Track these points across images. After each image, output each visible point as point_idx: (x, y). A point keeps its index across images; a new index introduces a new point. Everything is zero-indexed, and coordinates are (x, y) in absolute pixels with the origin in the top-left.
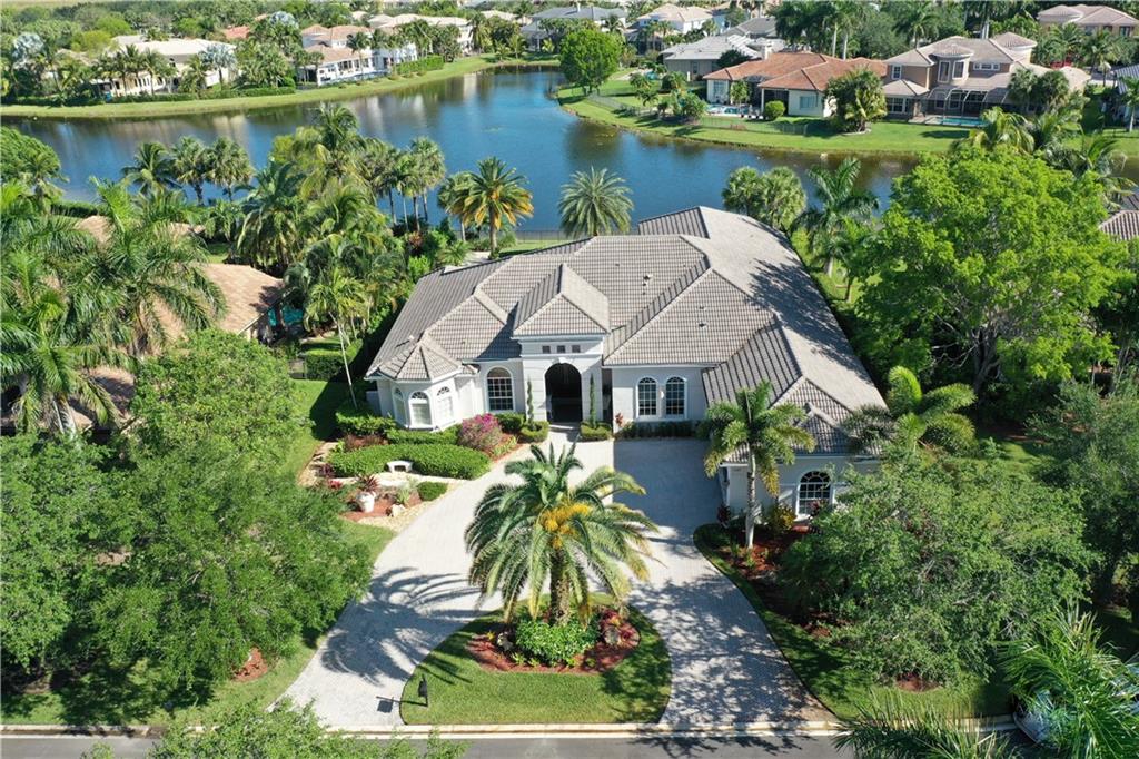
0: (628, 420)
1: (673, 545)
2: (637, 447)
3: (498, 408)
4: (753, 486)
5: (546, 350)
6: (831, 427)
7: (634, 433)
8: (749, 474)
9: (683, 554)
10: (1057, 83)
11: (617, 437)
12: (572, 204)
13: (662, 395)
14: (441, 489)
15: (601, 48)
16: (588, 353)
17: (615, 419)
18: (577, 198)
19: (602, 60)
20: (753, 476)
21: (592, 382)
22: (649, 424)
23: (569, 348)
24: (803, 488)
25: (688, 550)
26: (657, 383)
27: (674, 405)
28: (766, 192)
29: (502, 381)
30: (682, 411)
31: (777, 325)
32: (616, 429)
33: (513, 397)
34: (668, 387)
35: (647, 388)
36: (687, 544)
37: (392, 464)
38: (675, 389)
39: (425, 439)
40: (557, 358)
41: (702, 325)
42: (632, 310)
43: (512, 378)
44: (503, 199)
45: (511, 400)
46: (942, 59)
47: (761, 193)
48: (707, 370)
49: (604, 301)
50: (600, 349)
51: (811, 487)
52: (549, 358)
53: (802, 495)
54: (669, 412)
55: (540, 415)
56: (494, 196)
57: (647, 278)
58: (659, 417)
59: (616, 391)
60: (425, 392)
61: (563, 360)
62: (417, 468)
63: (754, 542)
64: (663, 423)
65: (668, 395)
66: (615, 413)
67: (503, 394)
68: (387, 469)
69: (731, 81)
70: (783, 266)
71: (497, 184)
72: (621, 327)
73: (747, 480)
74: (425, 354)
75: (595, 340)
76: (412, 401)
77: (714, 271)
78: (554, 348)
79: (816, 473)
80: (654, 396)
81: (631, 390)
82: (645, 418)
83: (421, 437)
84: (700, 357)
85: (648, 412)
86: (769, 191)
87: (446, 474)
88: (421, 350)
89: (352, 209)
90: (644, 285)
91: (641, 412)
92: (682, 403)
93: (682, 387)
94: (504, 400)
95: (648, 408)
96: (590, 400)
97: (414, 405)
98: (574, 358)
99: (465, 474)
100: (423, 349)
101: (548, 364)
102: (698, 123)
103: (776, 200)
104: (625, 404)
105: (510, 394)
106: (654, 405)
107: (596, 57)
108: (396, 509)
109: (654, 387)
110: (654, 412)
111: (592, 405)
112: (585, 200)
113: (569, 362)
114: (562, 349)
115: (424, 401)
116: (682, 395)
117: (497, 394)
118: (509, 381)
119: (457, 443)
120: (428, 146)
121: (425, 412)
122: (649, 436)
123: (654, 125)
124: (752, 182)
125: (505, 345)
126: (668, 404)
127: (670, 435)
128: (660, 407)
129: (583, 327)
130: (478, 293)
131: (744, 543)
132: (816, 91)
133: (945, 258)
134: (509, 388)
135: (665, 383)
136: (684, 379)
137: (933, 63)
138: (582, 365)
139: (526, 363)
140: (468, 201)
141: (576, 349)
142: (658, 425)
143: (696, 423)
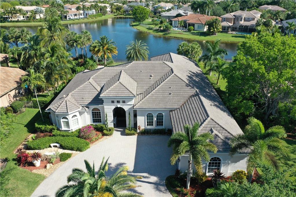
0: (142, 128)
1: (157, 185)
2: (145, 138)
3: (96, 122)
4: (191, 166)
5: (113, 102)
6: (222, 140)
7: (145, 132)
8: (189, 162)
9: (160, 191)
10: (270, 23)
11: (138, 134)
12: (129, 51)
13: (155, 119)
14: (69, 156)
15: (144, 11)
16: (128, 104)
17: (138, 127)
18: (131, 49)
19: (144, 14)
20: (191, 162)
21: (129, 114)
22: (150, 129)
23: (121, 101)
24: (210, 163)
25: (163, 188)
26: (153, 115)
27: (160, 122)
28: (190, 49)
29: (97, 113)
30: (162, 125)
31: (197, 95)
32: (138, 131)
33: (101, 118)
34: (158, 116)
35: (150, 117)
36: (163, 185)
37: (52, 145)
38: (160, 117)
39: (67, 135)
40: (117, 105)
41: (170, 94)
42: (146, 87)
43: (101, 111)
44: (108, 49)
45: (101, 119)
46: (237, 16)
47: (189, 50)
48: (172, 111)
49: (135, 84)
50: (132, 102)
51: (213, 163)
52: (114, 105)
53: (209, 166)
54: (157, 125)
55: (111, 125)
56: (105, 48)
57: (151, 76)
58: (154, 127)
59: (138, 117)
60: (67, 117)
61: (119, 106)
62: (62, 147)
63: (190, 186)
64: (156, 129)
65: (157, 119)
66: (138, 125)
67: (98, 117)
68: (50, 146)
69: (179, 21)
70: (197, 73)
71: (106, 44)
72: (141, 93)
73: (188, 164)
74: (67, 103)
75: (131, 99)
76: (62, 120)
77: (175, 74)
78: (116, 102)
79: (215, 158)
80: (152, 119)
81: (144, 117)
82: (149, 127)
83: (64, 134)
84: (169, 106)
85: (150, 125)
86: (191, 49)
87: (72, 149)
88: (66, 101)
89: (56, 50)
90: (150, 78)
91: (148, 125)
92: (162, 122)
93: (162, 116)
94: (98, 119)
95: (150, 123)
96: (129, 120)
97: (63, 121)
98: (123, 105)
99: (79, 150)
100: (67, 101)
101: (113, 107)
102: (170, 32)
103: (194, 52)
104: (142, 122)
105: (100, 117)
106: (152, 122)
107: (142, 14)
108: (48, 166)
109: (152, 116)
110: (152, 125)
111: (129, 122)
112: (134, 50)
113: (121, 106)
114: (118, 102)
115: (66, 120)
116: (162, 119)
117: (96, 117)
118: (100, 113)
119: (79, 137)
120: (87, 33)
121: (67, 124)
122: (150, 134)
123: (158, 32)
124: (186, 46)
125: (98, 100)
126: (158, 122)
127: (158, 134)
128: (154, 123)
129: (126, 94)
130: (91, 80)
131: (186, 187)
132: (202, 24)
133: (261, 72)
134: (100, 115)
135: (156, 115)
136: (163, 114)
137: (234, 17)
138: (126, 108)
139: (105, 107)
140: (96, 49)
141: (124, 102)
142: (154, 130)
143: (167, 129)
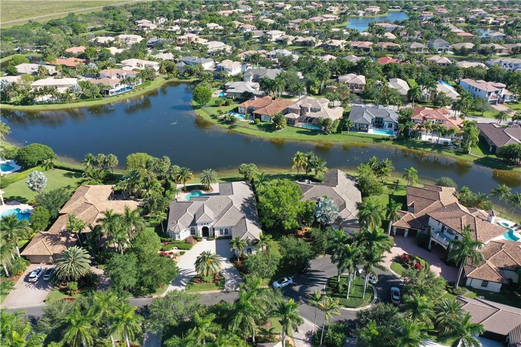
0: (218, 236)
2: (220, 241)
5: (202, 224)
6: (251, 241)
7: (219, 238)
14: (184, 253)
21: (211, 230)
23: (206, 224)
31: (244, 218)
32: (216, 238)
34: (225, 230)
36: (228, 261)
40: (204, 226)
41: (231, 218)
48: (232, 227)
49: (212, 212)
50: (212, 224)
55: (201, 236)
57: (221, 207)
58: (223, 235)
59: (215, 231)
62: (179, 249)
66: (215, 235)
68: (174, 249)
70: (249, 198)
77: (233, 206)
81: (218, 231)
83: (178, 242)
87: (185, 249)
88: (178, 225)
92: (228, 233)
96: (210, 233)
97: (177, 236)
99: (188, 249)
102: (235, 124)
108: (177, 257)
119: (186, 243)
122: (222, 239)
123: (223, 124)
125: (194, 223)
126: (225, 233)
127: (226, 239)
130: (188, 211)
131: (237, 261)
138: (209, 227)
139: (198, 227)
143: (230, 236)
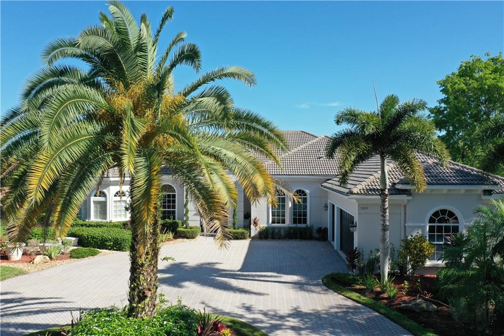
0: (263, 225)
1: (299, 285)
7: (265, 235)
11: (253, 238)
13: (290, 205)
14: (93, 254)
17: (253, 222)
22: (280, 228)
24: (432, 229)
25: (317, 288)
27: (299, 216)
29: (169, 196)
30: (305, 221)
33: (176, 210)
36: (316, 284)
41: (319, 158)
43: (176, 194)
51: (440, 229)
53: (431, 238)
54: (295, 221)
55: (194, 221)
58: (287, 224)
60: (105, 191)
64: (291, 228)
67: (170, 207)
76: (93, 199)
77: (326, 136)
79: (443, 212)
80: (284, 206)
82: (276, 225)
84: (320, 172)
91: (274, 220)
92: (305, 215)
94: (169, 212)
95: (278, 217)
104: (261, 211)
105: (174, 207)
106: (284, 214)
108: (39, 258)
109: (284, 199)
110: (284, 222)
111: (235, 212)
118: (174, 196)
126: (295, 214)
128: (288, 217)
134: (174, 202)
136: (307, 191)
142: (287, 229)
143: (317, 228)
